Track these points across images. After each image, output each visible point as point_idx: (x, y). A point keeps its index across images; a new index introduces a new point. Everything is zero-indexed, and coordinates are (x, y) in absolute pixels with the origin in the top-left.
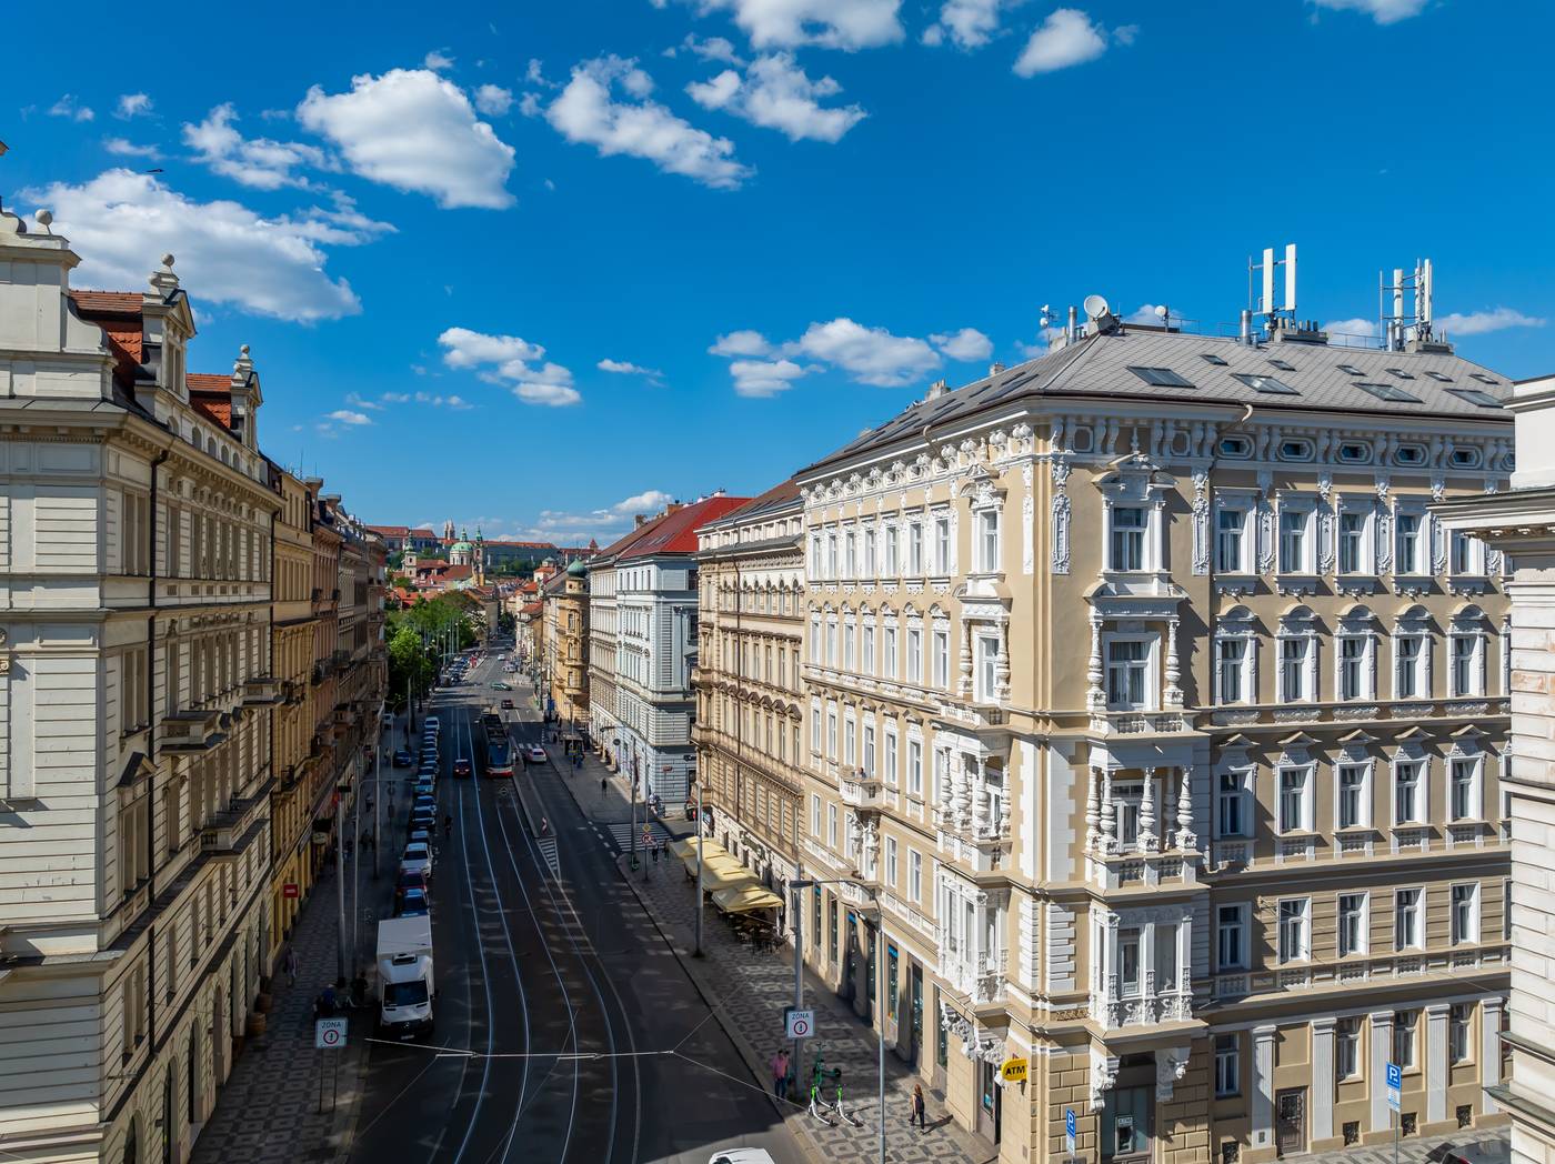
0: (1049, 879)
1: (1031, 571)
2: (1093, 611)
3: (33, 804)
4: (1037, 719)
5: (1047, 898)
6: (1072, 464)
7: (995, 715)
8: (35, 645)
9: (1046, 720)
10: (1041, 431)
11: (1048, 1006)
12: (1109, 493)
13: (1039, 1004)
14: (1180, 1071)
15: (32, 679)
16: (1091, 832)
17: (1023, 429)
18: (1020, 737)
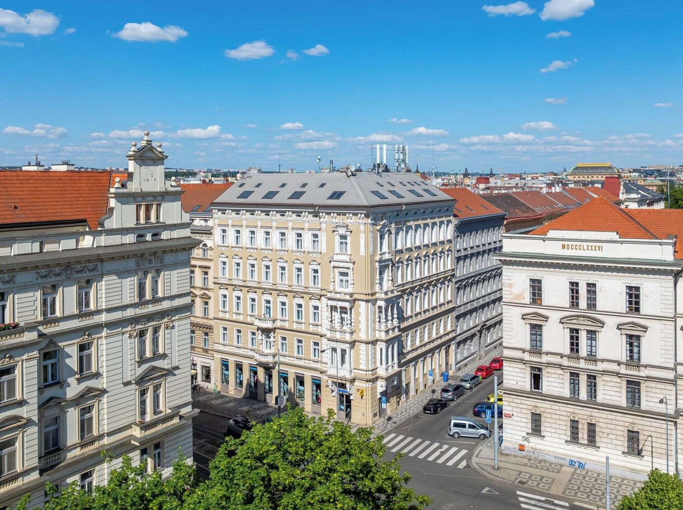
0: (370, 338)
1: (364, 254)
2: (377, 264)
3: (177, 368)
4: (366, 295)
5: (369, 343)
6: (374, 224)
7: (351, 295)
8: (177, 317)
9: (369, 295)
10: (367, 216)
11: (370, 372)
12: (380, 232)
13: (368, 372)
14: (396, 382)
15: (176, 328)
16: (377, 323)
17: (363, 215)
18: (359, 300)
